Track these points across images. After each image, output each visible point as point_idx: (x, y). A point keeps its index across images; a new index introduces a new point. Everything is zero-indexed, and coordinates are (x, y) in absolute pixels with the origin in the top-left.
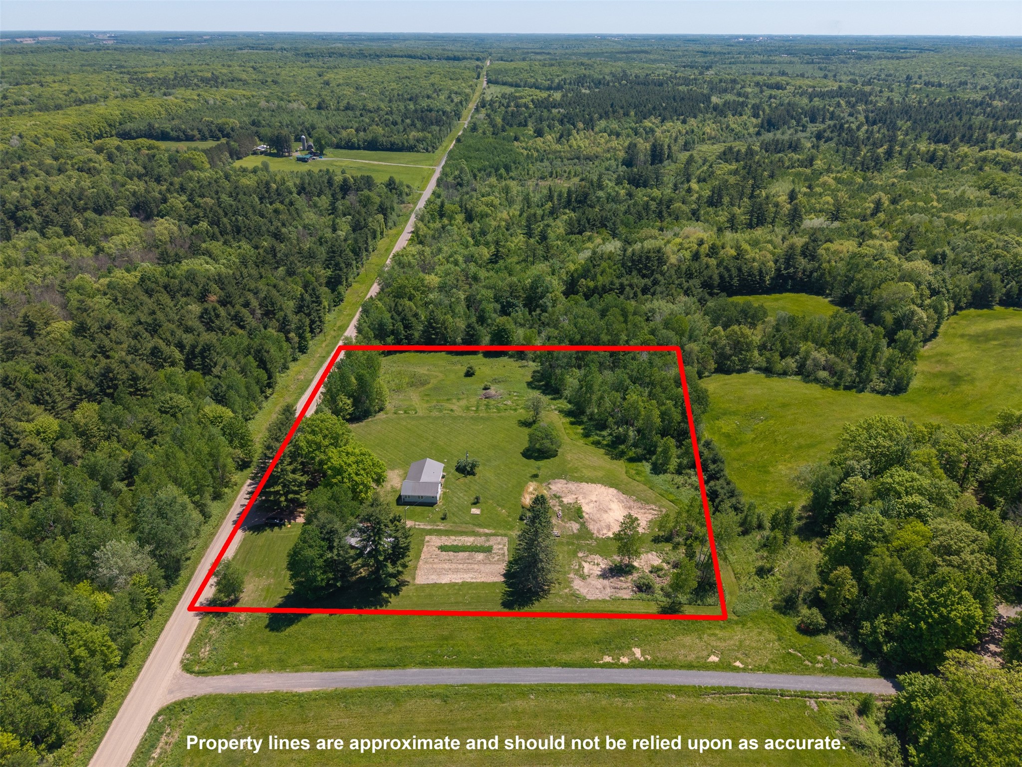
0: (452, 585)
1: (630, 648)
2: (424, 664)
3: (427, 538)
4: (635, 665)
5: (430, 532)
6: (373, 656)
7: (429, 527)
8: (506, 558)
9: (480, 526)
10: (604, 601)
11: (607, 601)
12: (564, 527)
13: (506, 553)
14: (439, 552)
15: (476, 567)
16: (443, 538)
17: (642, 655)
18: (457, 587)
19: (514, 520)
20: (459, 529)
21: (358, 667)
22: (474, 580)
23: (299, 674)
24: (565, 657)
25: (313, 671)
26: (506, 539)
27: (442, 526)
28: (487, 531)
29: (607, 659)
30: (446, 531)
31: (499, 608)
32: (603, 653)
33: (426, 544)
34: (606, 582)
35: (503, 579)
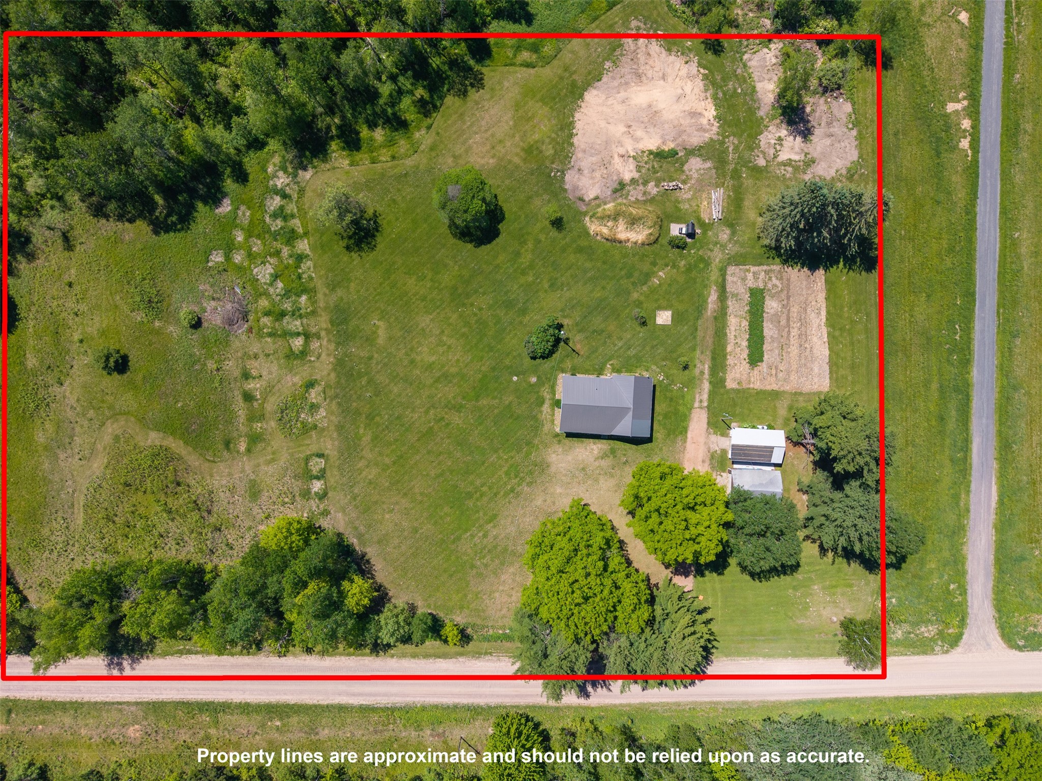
0: (833, 340)
1: (947, 116)
2: (966, 363)
3: (730, 384)
4: (974, 111)
5: (718, 383)
6: (951, 425)
7: (706, 386)
8: (776, 268)
9: (700, 309)
10: (860, 137)
11: (860, 133)
12: (698, 180)
13: (765, 267)
14: (763, 366)
15: (795, 310)
16: (730, 361)
17: (959, 101)
18: (837, 333)
19: (682, 257)
20: (710, 340)
21: (967, 441)
22: (824, 313)
23: (972, 508)
24: (961, 195)
25: (968, 492)
26: (731, 270)
27: (703, 366)
28: (713, 297)
29: (965, 144)
30: (714, 359)
31: (875, 275)
32: (955, 148)
33: (745, 386)
34: (818, 132)
35: (821, 272)
